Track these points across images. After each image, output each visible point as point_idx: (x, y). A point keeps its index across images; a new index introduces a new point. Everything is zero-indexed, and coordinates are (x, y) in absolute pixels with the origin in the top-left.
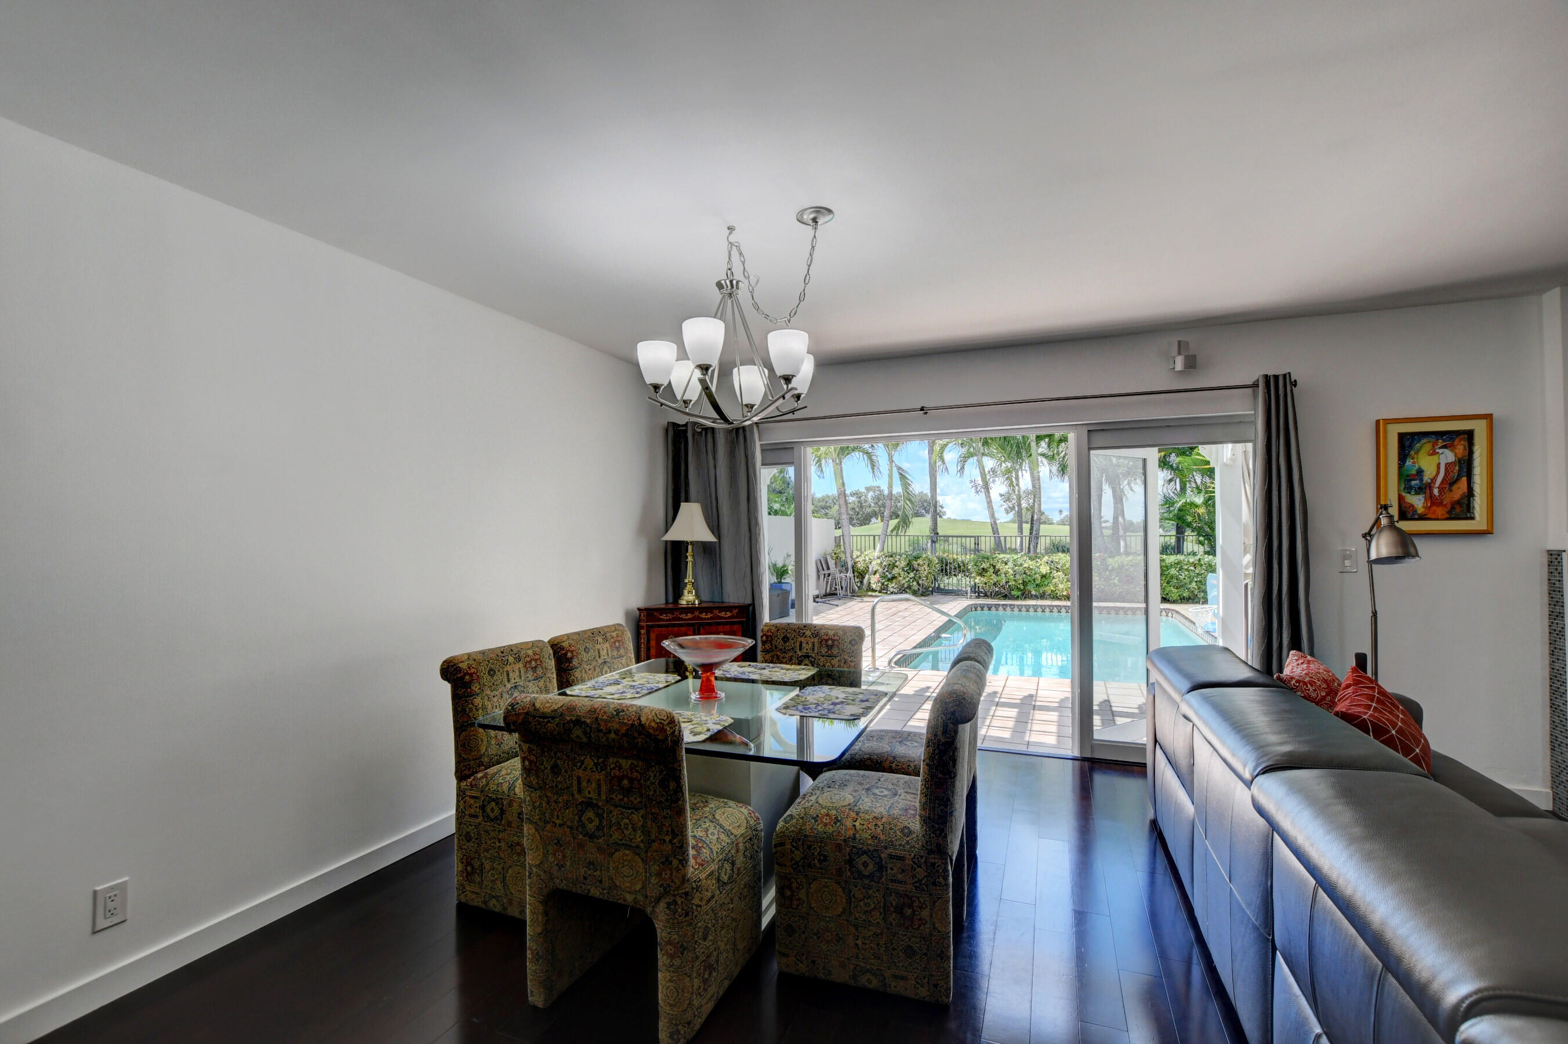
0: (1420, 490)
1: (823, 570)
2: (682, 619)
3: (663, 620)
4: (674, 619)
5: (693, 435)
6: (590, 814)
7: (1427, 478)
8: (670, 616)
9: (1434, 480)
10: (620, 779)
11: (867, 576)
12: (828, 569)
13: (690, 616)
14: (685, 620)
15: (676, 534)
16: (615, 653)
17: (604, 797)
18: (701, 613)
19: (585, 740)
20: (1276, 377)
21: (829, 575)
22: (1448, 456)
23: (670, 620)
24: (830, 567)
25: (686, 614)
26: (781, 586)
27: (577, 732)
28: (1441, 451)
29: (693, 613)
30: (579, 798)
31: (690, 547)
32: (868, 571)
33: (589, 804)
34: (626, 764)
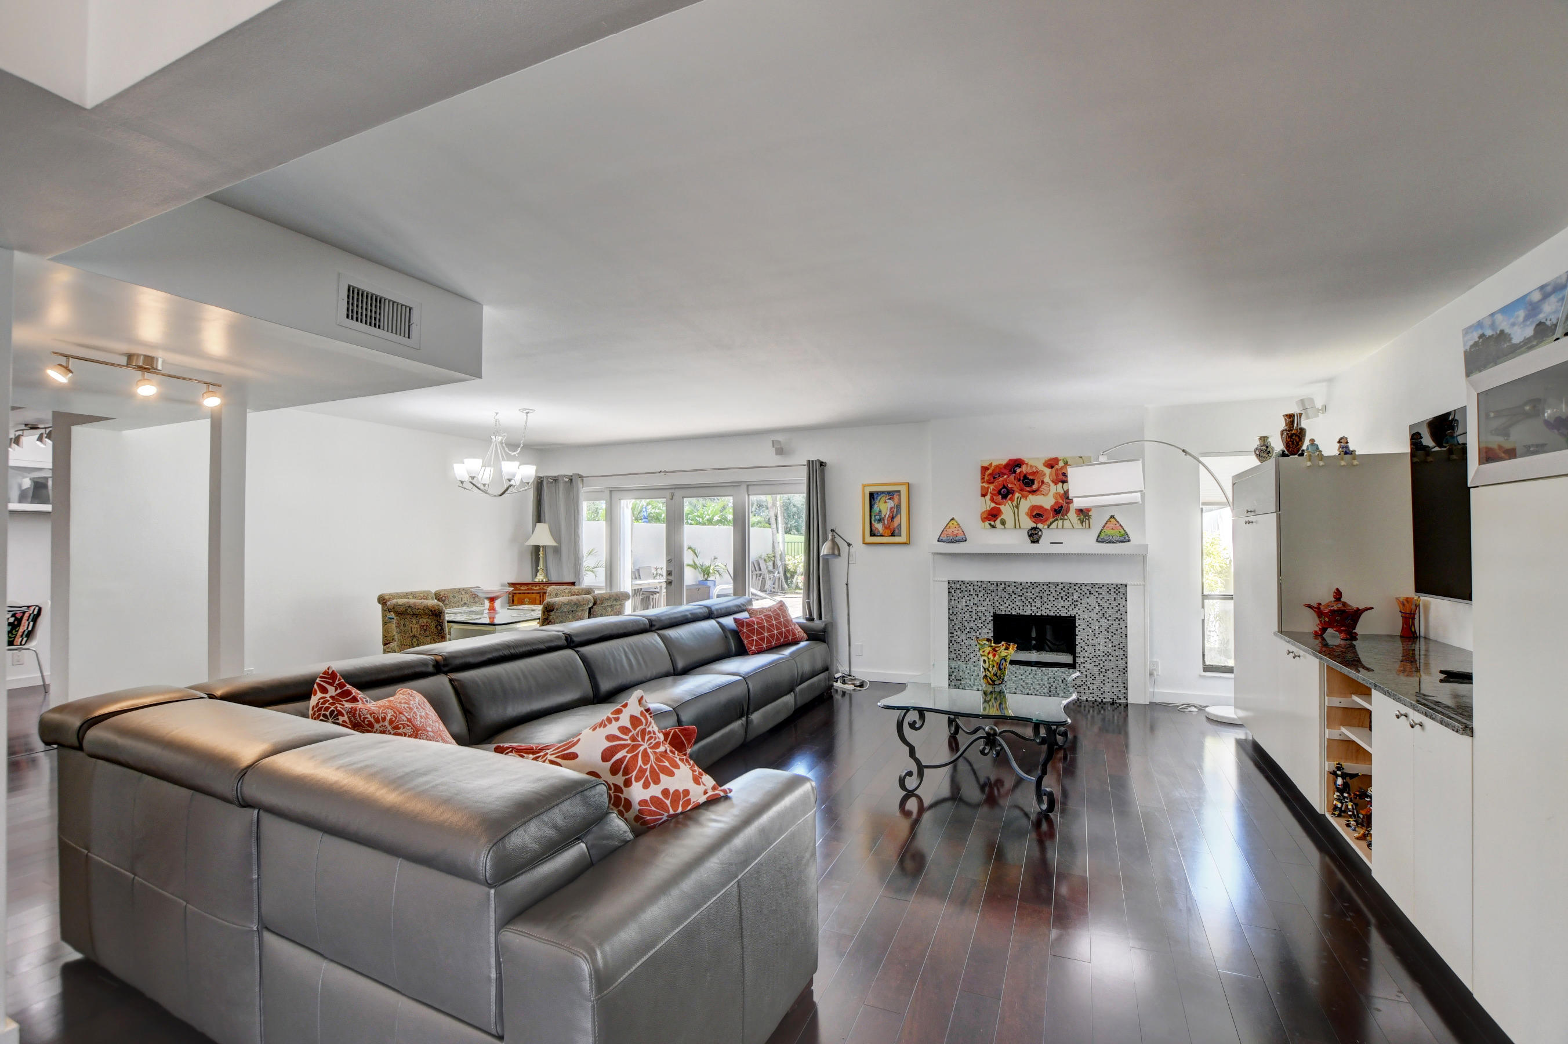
0: (879, 521)
1: (756, 571)
2: (533, 590)
3: (522, 590)
4: (528, 589)
5: (547, 483)
6: (415, 640)
7: (883, 516)
8: (526, 588)
9: (885, 516)
10: (423, 626)
11: (796, 576)
12: (760, 570)
13: (538, 588)
14: (535, 590)
15: (534, 541)
16: (472, 600)
17: (418, 633)
18: (532, 586)
19: (412, 613)
20: (813, 461)
21: (760, 575)
22: (891, 504)
23: (526, 590)
24: (762, 568)
25: (536, 586)
26: (707, 583)
27: (409, 610)
28: (888, 501)
29: (539, 586)
30: (412, 634)
31: (541, 549)
32: (796, 572)
33: (415, 636)
34: (425, 621)
